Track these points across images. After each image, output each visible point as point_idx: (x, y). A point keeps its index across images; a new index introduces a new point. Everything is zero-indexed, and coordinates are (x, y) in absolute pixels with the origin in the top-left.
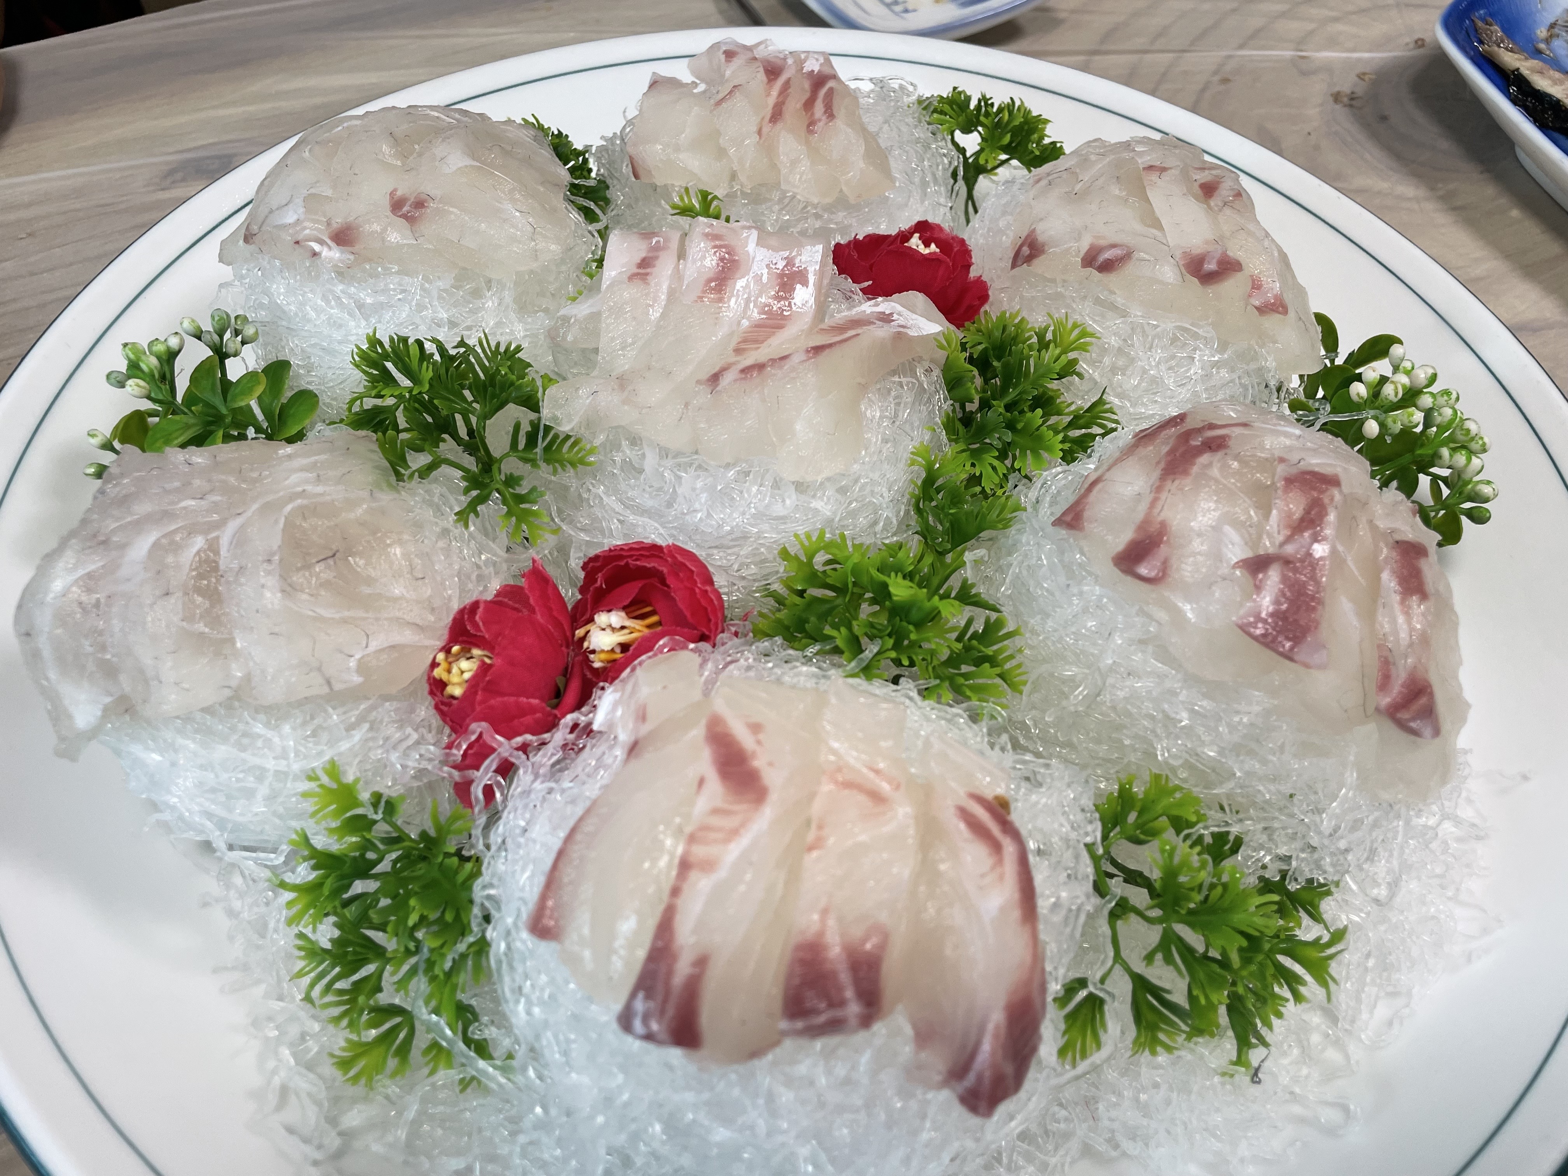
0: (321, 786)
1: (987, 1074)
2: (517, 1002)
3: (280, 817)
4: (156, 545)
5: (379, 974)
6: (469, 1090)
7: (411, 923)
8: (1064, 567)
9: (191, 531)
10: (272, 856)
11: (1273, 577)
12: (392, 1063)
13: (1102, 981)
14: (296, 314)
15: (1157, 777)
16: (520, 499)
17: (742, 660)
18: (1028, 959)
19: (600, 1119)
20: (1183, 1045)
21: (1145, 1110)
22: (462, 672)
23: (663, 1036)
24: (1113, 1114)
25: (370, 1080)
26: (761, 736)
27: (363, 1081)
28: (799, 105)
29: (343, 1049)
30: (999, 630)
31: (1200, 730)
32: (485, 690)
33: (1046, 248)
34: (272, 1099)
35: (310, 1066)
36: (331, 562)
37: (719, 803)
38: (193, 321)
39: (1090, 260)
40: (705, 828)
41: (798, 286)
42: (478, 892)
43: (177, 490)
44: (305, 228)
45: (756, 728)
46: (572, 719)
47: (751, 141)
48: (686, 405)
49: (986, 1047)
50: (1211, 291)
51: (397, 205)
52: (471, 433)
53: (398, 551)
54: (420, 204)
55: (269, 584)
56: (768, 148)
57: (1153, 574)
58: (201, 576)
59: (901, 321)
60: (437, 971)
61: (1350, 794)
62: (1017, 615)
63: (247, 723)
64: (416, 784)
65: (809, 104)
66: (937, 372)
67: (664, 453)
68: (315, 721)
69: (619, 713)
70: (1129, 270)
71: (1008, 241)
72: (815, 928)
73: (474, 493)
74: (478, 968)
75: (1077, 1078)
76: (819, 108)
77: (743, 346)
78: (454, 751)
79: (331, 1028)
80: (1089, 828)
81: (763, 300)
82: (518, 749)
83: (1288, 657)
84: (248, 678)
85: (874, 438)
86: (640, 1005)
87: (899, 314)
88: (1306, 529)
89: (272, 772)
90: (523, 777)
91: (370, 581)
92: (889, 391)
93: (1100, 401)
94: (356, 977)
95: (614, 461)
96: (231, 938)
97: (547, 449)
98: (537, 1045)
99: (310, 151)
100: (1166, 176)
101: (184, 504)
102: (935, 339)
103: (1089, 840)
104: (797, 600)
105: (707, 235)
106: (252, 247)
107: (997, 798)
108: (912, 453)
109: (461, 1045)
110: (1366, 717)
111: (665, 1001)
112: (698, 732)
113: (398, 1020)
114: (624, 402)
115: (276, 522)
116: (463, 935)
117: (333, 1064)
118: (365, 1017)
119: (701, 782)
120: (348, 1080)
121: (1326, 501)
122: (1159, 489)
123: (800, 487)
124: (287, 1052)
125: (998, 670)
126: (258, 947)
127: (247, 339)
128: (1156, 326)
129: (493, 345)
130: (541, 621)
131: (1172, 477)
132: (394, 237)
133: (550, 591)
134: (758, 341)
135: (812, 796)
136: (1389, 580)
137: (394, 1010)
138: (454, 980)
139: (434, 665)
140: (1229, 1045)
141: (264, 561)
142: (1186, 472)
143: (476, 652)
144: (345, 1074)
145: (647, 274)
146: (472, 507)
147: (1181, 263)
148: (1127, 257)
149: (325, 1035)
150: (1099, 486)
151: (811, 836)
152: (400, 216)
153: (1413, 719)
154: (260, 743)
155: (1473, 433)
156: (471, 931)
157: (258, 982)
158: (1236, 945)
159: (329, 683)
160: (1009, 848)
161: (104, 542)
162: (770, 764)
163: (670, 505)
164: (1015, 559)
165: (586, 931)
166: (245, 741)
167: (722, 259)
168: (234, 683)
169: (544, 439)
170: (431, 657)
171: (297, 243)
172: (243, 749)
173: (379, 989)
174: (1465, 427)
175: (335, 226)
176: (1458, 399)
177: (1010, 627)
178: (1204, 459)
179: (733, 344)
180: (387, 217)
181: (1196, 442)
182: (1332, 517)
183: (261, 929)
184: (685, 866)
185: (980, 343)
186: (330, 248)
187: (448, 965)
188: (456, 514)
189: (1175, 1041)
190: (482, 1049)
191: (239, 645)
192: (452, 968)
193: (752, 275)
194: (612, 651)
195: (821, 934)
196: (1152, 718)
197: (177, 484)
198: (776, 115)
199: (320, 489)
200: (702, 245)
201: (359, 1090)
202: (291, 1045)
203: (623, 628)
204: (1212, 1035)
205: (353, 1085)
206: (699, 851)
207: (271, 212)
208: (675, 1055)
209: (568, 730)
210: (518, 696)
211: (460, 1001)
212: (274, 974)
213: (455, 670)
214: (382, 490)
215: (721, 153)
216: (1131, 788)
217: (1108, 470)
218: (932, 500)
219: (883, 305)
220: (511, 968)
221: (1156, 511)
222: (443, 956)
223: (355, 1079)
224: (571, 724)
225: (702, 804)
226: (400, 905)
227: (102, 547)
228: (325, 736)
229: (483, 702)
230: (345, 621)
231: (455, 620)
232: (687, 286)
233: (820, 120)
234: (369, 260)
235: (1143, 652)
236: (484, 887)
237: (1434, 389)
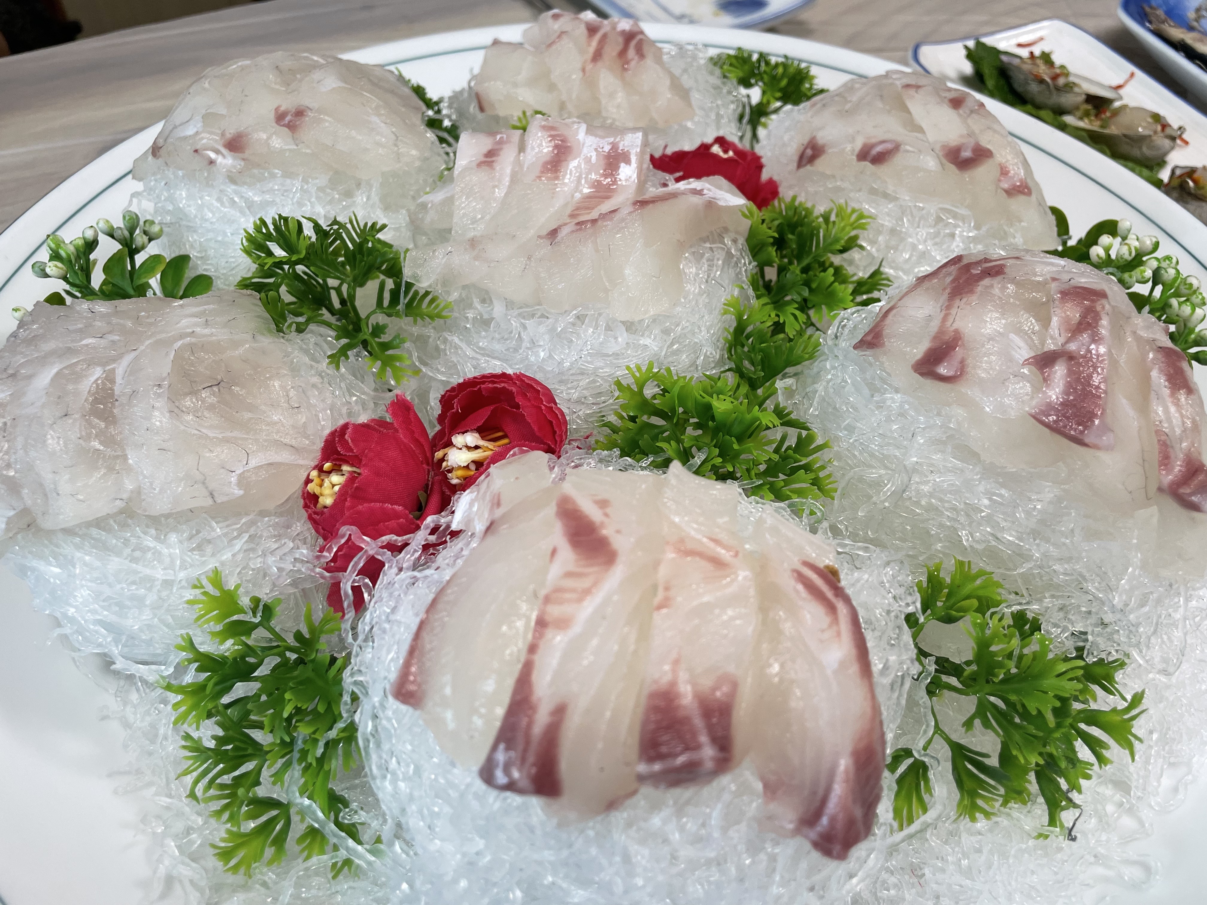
0: (205, 593)
1: (841, 816)
2: (384, 777)
3: (168, 626)
4: (57, 374)
5: (258, 771)
6: (341, 877)
7: (285, 715)
8: (867, 384)
9: (91, 363)
10: (163, 667)
11: (1060, 371)
12: (269, 852)
13: (925, 748)
14: (196, 216)
15: (961, 563)
16: (385, 346)
17: (585, 465)
18: (869, 710)
19: (463, 883)
20: (999, 810)
21: (968, 873)
22: (333, 486)
23: (524, 783)
24: (939, 876)
25: (249, 867)
26: (608, 510)
27: (242, 870)
28: (615, 53)
29: (223, 840)
30: (810, 445)
31: (999, 517)
32: (353, 496)
33: (826, 148)
34: (158, 888)
35: (194, 858)
36: (215, 389)
37: (571, 567)
38: (107, 221)
39: (864, 155)
40: (558, 590)
41: (622, 165)
42: (347, 678)
43: (80, 331)
44: (203, 138)
45: (603, 504)
46: (433, 521)
47: (576, 76)
48: (529, 258)
49: (838, 790)
50: (967, 176)
51: (280, 117)
52: (343, 302)
53: (276, 384)
54: (300, 113)
55: (157, 405)
56: (590, 82)
57: (951, 373)
58: (96, 401)
59: (711, 194)
60: (310, 759)
61: (1137, 573)
62: (825, 430)
63: (139, 537)
64: (292, 590)
65: (623, 53)
66: (741, 241)
67: (510, 304)
68: (200, 535)
69: (475, 509)
70: (898, 160)
71: (793, 149)
72: (666, 679)
73: (344, 341)
74: (347, 755)
75: (910, 837)
76: (631, 53)
77: (576, 212)
78: (325, 554)
79: (213, 821)
80: (909, 600)
81: (593, 176)
82: (382, 547)
83: (1079, 441)
84: (138, 491)
85: (692, 288)
86: (501, 756)
87: (709, 190)
88: (1086, 329)
89: (160, 582)
90: (389, 574)
91: (251, 408)
92: (702, 255)
93: (876, 273)
94: (237, 773)
95: (467, 318)
96: (125, 746)
97: (409, 305)
98: (403, 821)
99: (209, 83)
100: (921, 91)
101: (84, 342)
102: (740, 211)
103: (911, 609)
104: (631, 425)
105: (544, 128)
106: (160, 161)
107: (827, 567)
108: (725, 304)
109: (333, 826)
110: (1148, 499)
111: (525, 751)
112: (551, 510)
113: (274, 813)
114: (476, 258)
115: (167, 354)
116: (335, 722)
117: (215, 855)
118: (245, 808)
119: (554, 552)
120: (228, 870)
121: (1099, 308)
122: (948, 307)
123: (630, 327)
124: (173, 844)
125: (812, 476)
126: (150, 754)
127: (154, 236)
128: (923, 209)
129: (362, 225)
130: (405, 441)
131: (959, 297)
132: (277, 143)
133: (412, 416)
134: (590, 208)
135: (656, 564)
136: (1158, 379)
137: (271, 803)
138: (326, 767)
139: (308, 481)
140: (1040, 808)
141: (155, 385)
142: (971, 292)
143: (346, 468)
144: (227, 863)
145: (493, 162)
146: (343, 352)
147: (941, 154)
148: (897, 148)
149: (207, 829)
150: (894, 312)
151: (660, 595)
152: (284, 126)
153: (1193, 494)
154: (149, 555)
155: (1195, 287)
156: (342, 717)
157: (150, 784)
158: (1050, 706)
159: (212, 495)
160: (842, 609)
161: (13, 376)
162: (618, 532)
163: (516, 350)
164: (820, 387)
165: (448, 691)
166: (137, 554)
167: (556, 147)
168: (125, 496)
169: (405, 297)
170: (306, 474)
171: (196, 151)
172: (134, 560)
173: (258, 783)
174: (1188, 282)
175: (228, 136)
176: (1177, 263)
177: (819, 441)
178: (987, 281)
179: (568, 211)
180: (273, 127)
181: (976, 271)
182: (1104, 322)
183: (152, 735)
184: (541, 624)
185: (777, 219)
186: (224, 156)
187: (320, 751)
188: (329, 357)
189: (993, 807)
190: (352, 831)
191: (130, 461)
192: (324, 754)
193: (582, 157)
194: (467, 467)
195: (673, 684)
196: (954, 509)
197: (80, 326)
198: (597, 56)
199: (207, 331)
200: (540, 134)
201: (240, 878)
202: (176, 837)
203: (477, 447)
204: (1025, 803)
205: (233, 874)
206: (554, 611)
207: (175, 127)
208: (535, 803)
209: (429, 531)
210: (384, 502)
211: (332, 789)
212: (163, 776)
213: (327, 483)
214: (264, 335)
215: (552, 87)
216: (938, 575)
217: (900, 300)
218: (743, 346)
219: (694, 184)
220: (378, 745)
221: (948, 324)
222: (316, 741)
223: (235, 869)
224: (432, 525)
225: (555, 570)
226: (277, 702)
227: (10, 379)
228: (209, 549)
229: (351, 507)
230: (226, 441)
231: (326, 441)
232: (528, 168)
233: (632, 60)
234: (258, 166)
235: (943, 452)
236: (352, 675)
237: (1157, 254)
